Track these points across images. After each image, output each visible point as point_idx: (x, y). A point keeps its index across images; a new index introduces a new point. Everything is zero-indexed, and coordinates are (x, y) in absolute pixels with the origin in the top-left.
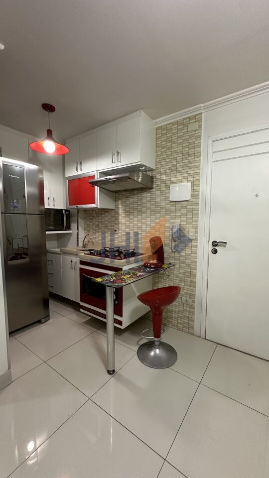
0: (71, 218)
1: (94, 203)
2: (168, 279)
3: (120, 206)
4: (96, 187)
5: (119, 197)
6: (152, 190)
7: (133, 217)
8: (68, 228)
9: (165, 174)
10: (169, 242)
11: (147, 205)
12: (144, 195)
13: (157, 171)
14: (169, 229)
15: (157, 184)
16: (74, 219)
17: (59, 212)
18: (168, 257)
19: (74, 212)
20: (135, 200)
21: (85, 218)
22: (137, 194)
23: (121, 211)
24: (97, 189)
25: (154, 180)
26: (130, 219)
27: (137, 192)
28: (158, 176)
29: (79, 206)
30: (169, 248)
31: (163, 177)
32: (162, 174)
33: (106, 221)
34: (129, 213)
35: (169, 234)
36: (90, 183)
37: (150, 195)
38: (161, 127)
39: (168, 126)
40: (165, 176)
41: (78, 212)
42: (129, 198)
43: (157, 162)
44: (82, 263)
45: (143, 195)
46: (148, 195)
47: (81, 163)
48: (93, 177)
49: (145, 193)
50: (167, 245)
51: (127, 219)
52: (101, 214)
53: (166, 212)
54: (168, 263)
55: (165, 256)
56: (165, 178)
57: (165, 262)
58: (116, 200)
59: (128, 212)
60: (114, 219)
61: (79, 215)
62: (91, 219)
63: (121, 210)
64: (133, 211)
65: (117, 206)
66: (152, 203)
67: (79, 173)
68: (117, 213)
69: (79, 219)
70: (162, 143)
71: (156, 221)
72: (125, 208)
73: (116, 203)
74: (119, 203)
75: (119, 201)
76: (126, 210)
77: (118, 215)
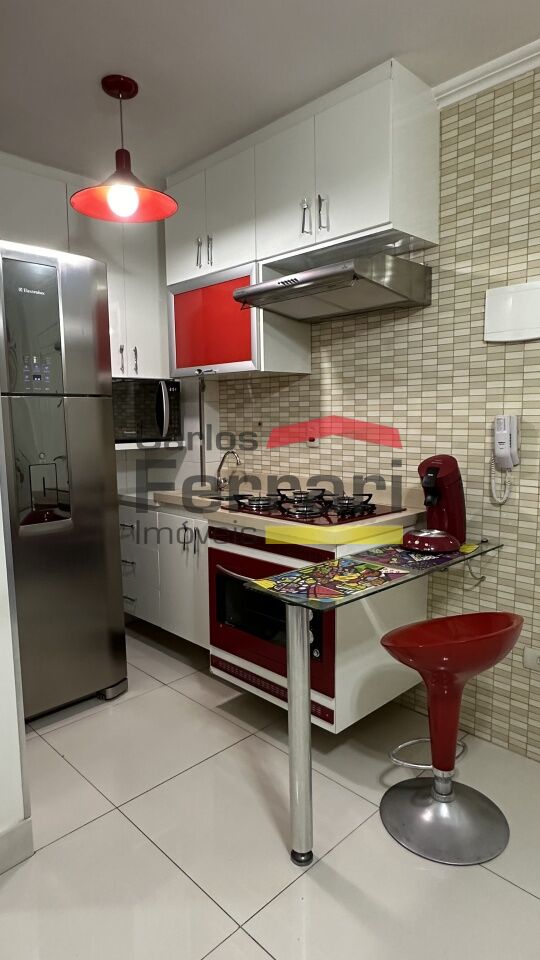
0: (182, 405)
1: (248, 357)
2: (477, 589)
3: (326, 365)
4: (254, 310)
5: (323, 338)
6: (427, 311)
7: (365, 396)
8: (176, 432)
9: (469, 255)
10: (481, 473)
11: (410, 357)
12: (401, 326)
13: (442, 248)
14: (482, 432)
15: (442, 289)
16: (190, 406)
17: (149, 387)
18: (479, 519)
19: (190, 387)
20: (371, 343)
21: (221, 405)
22: (378, 325)
23: (327, 380)
24: (257, 315)
25: (434, 277)
26: (358, 403)
27: (376, 319)
28: (448, 265)
29: (204, 368)
30: (480, 492)
31: (464, 268)
32: (458, 258)
33: (282, 409)
34: (352, 386)
35: (482, 446)
36: (238, 299)
37: (420, 325)
38: (458, 105)
39: (479, 102)
40: (469, 263)
41: (202, 387)
42: (353, 340)
43: (442, 222)
44: (216, 533)
45: (397, 328)
46: (412, 326)
47: (210, 240)
48: (245, 280)
49: (405, 320)
50: (476, 483)
51: (346, 403)
52: (269, 390)
53: (473, 379)
54: (479, 538)
55: (468, 518)
56: (469, 270)
57: (468, 536)
58: (313, 346)
59: (350, 383)
60: (307, 404)
61: (206, 395)
62: (240, 406)
63: (329, 376)
64: (365, 379)
65: (316, 365)
66: (425, 350)
67: (205, 270)
68: (317, 385)
69: (206, 407)
70: (460, 159)
71: (440, 407)
72: (340, 370)
73: (314, 355)
74: (324, 354)
75: (322, 349)
76: (345, 375)
77: (318, 393)
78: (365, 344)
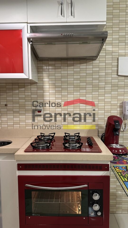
3: (46, 80)
6: (94, 62)
11: (87, 79)
12: (83, 66)
20: (69, 72)
22: (73, 65)
23: (47, 86)
26: (63, 96)
27: (72, 62)
31: (109, 48)
33: (22, 98)
34: (60, 89)
37: (92, 67)
42: (60, 70)
45: (81, 67)
46: (87, 67)
49: (85, 64)
51: (57, 96)
53: (113, 88)
63: (47, 84)
64: (66, 87)
65: (41, 79)
66: (94, 77)
71: (100, 98)
72: (54, 82)
73: (39, 75)
74: (44, 75)
75: (44, 73)
76: (56, 84)
77: (42, 91)
78: (66, 72)
